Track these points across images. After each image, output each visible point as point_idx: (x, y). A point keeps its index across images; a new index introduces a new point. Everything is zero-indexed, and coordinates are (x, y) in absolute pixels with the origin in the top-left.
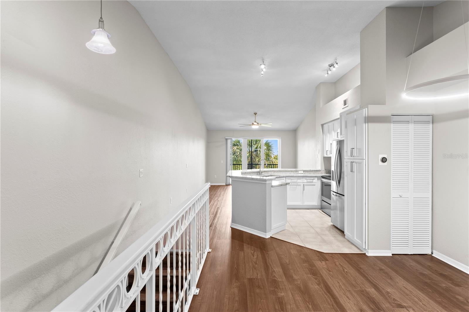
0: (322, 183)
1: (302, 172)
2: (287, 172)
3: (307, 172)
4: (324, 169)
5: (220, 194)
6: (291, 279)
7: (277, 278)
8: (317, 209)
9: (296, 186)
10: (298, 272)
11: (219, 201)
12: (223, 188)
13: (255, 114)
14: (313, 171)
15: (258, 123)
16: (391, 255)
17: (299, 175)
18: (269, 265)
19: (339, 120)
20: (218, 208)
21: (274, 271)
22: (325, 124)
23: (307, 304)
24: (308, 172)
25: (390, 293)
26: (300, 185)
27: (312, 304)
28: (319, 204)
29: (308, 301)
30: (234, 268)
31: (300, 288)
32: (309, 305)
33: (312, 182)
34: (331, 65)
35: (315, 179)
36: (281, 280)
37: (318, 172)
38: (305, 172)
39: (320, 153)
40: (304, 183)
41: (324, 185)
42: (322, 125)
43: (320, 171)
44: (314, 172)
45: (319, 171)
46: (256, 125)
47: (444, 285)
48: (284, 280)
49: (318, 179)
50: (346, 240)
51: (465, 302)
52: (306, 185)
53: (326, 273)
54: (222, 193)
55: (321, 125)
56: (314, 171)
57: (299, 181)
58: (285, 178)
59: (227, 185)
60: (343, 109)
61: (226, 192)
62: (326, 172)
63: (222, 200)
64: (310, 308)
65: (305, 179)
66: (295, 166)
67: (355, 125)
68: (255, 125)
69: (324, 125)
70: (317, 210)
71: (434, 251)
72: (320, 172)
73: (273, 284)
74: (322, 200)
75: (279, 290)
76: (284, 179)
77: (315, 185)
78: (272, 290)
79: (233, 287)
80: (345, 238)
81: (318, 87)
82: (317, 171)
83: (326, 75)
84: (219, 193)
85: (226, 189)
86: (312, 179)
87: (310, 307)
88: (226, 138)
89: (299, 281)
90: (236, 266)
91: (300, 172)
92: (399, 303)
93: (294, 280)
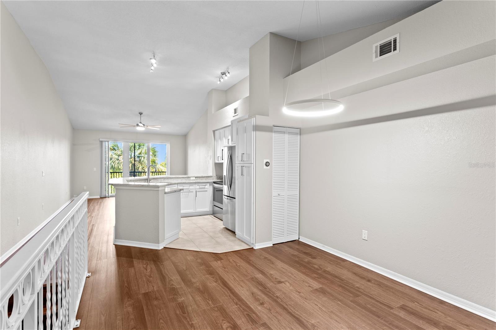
0: (214, 188)
1: (194, 178)
2: (179, 179)
3: (199, 179)
4: (215, 175)
5: (94, 209)
6: (189, 283)
7: (175, 285)
9: (188, 193)
10: (196, 275)
11: (93, 217)
12: (97, 202)
13: (141, 114)
14: (205, 177)
15: (144, 125)
16: (272, 245)
17: (191, 181)
18: (164, 275)
19: (230, 127)
20: (93, 225)
21: (171, 280)
22: (216, 130)
23: (207, 301)
24: (200, 178)
25: (272, 275)
26: (193, 192)
27: (211, 300)
28: (211, 209)
29: (207, 299)
30: (125, 287)
31: (199, 289)
32: (209, 302)
33: (204, 188)
34: (223, 74)
35: (207, 185)
36: (179, 287)
37: (210, 178)
38: (197, 178)
39: (212, 159)
40: (196, 190)
41: (215, 191)
42: (214, 131)
43: (212, 177)
44: (205, 178)
46: (142, 126)
47: (306, 260)
48: (183, 286)
49: (210, 185)
50: (237, 239)
51: (319, 268)
52: (198, 191)
53: (222, 271)
54: (97, 207)
56: (206, 177)
57: (191, 187)
58: (177, 185)
59: (101, 198)
60: (233, 117)
61: (102, 206)
62: (217, 178)
63: (98, 215)
64: (210, 304)
65: (198, 185)
66: (185, 173)
67: (245, 132)
68: (140, 126)
69: (216, 132)
70: (209, 216)
71: (300, 237)
72: (212, 178)
73: (172, 292)
74: (214, 205)
75: (178, 296)
76: (175, 186)
77: (207, 191)
78: (171, 298)
79: (126, 307)
80: (235, 237)
81: (210, 93)
82: (208, 177)
83: (219, 82)
84: (92, 208)
85: (100, 203)
86: (204, 185)
87: (210, 302)
88: (101, 140)
89: (198, 283)
90: (126, 285)
91: (191, 179)
92: (279, 280)
93: (193, 284)
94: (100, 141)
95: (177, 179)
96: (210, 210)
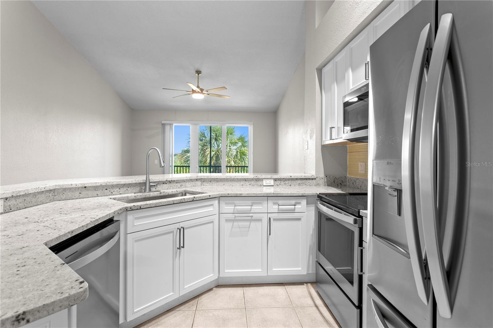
0: (320, 215)
1: (272, 182)
2: (236, 183)
3: (282, 183)
4: (322, 175)
8: (307, 283)
9: (247, 224)
13: (198, 72)
14: (297, 179)
22: (326, 64)
24: (287, 182)
26: (260, 220)
28: (312, 270)
33: (293, 211)
35: (299, 203)
37: (311, 181)
38: (278, 182)
39: (314, 137)
40: (270, 215)
41: (323, 220)
42: (320, 71)
43: (315, 179)
44: (299, 182)
45: (312, 179)
46: (198, 92)
49: (308, 203)
52: (274, 220)
55: (317, 69)
56: (301, 179)
57: (256, 208)
58: (216, 202)
62: (327, 182)
65: (274, 204)
66: (275, 169)
68: (196, 92)
69: (324, 69)
70: (305, 287)
72: (313, 181)
74: (319, 263)
76: (212, 205)
77: (299, 219)
82: (306, 179)
86: (293, 202)
88: (163, 122)
91: (265, 182)
94: (162, 124)
95: (231, 183)
96: (308, 271)
